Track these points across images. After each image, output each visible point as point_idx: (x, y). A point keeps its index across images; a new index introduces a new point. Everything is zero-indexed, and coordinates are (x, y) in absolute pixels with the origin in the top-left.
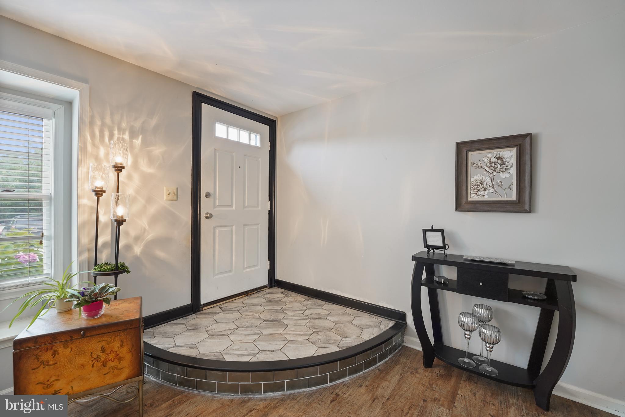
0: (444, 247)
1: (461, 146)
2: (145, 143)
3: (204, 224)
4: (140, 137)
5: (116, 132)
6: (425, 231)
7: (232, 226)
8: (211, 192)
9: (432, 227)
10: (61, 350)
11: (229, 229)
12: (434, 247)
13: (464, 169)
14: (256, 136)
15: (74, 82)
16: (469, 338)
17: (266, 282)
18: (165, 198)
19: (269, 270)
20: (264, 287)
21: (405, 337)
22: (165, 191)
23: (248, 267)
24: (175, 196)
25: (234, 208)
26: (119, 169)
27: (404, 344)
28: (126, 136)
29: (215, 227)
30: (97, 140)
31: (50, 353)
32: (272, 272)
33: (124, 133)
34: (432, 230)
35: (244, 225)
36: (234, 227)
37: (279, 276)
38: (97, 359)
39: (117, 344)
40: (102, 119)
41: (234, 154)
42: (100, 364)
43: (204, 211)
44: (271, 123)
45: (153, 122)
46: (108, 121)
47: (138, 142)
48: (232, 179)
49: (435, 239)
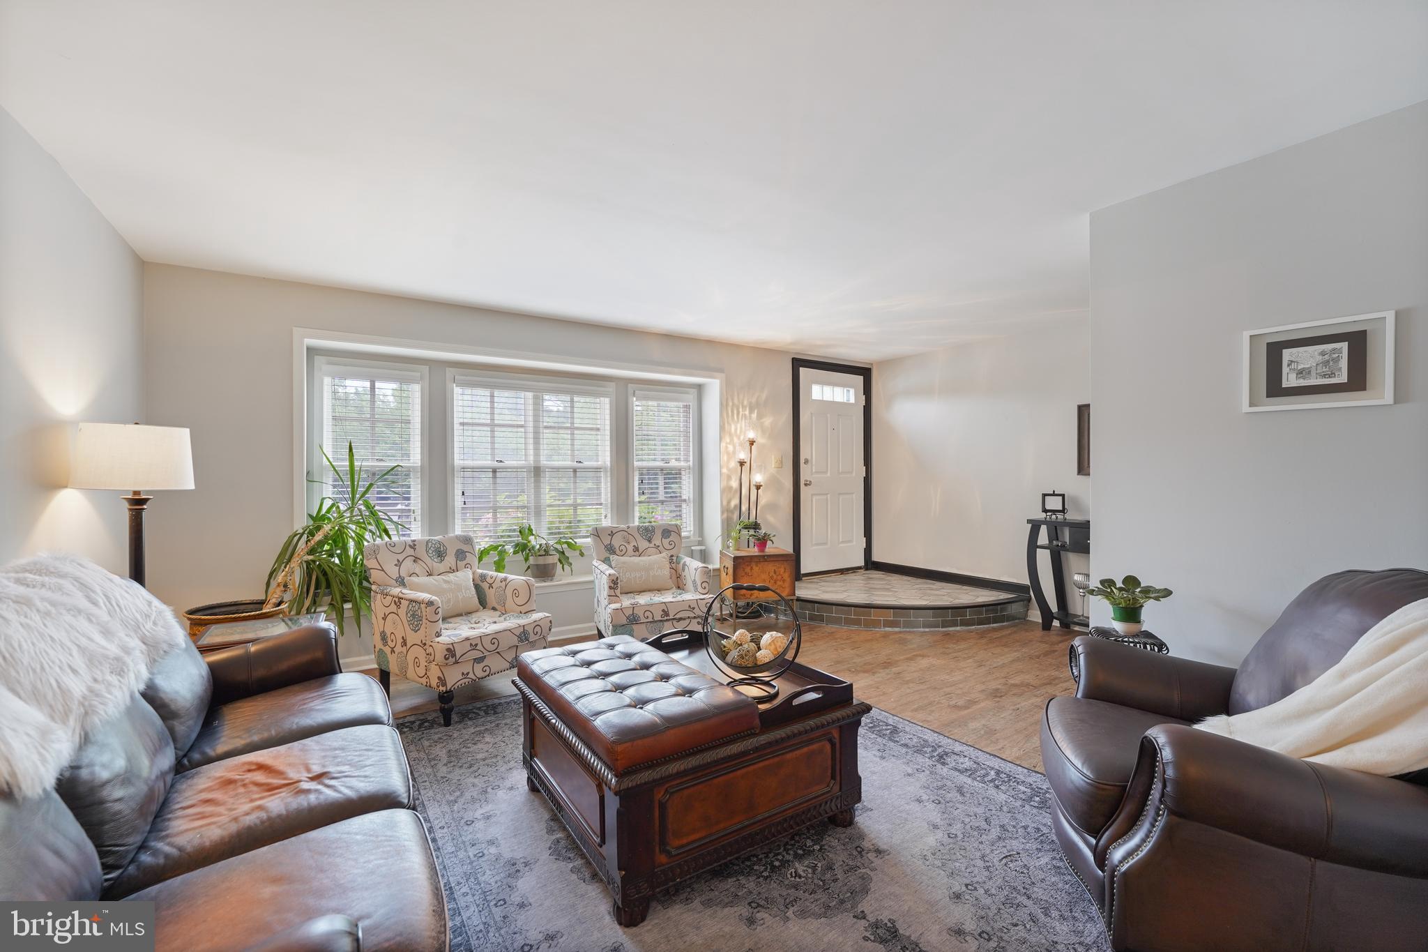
0: (1063, 511)
1: (1083, 408)
2: (760, 417)
3: (804, 490)
4: (756, 411)
5: (741, 410)
6: (1044, 495)
7: (827, 494)
8: (809, 458)
9: (1054, 491)
10: (754, 567)
11: (825, 497)
12: (1054, 512)
13: (1086, 437)
14: (848, 391)
15: (716, 374)
16: (1084, 596)
17: (862, 563)
18: (773, 466)
19: (865, 549)
20: (860, 568)
21: (1029, 611)
22: (773, 458)
23: (843, 542)
24: (781, 464)
25: (829, 474)
26: (752, 443)
27: (1028, 619)
28: (747, 412)
29: (812, 495)
30: (730, 419)
31: (749, 568)
32: (868, 551)
33: (745, 410)
34: (1054, 494)
35: (840, 494)
36: (829, 495)
37: (877, 557)
38: (772, 577)
39: (782, 570)
40: (733, 400)
41: (829, 415)
42: (773, 582)
43: (803, 477)
44: (865, 372)
45: (764, 396)
46: (736, 401)
47: (754, 416)
48: (827, 442)
49: (1053, 503)
